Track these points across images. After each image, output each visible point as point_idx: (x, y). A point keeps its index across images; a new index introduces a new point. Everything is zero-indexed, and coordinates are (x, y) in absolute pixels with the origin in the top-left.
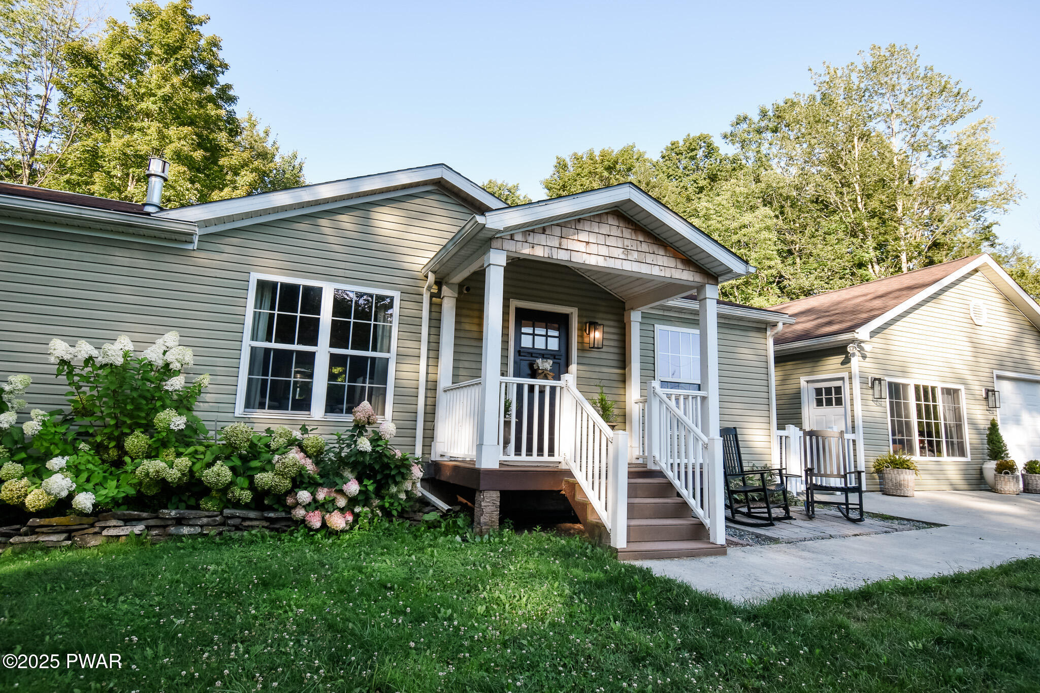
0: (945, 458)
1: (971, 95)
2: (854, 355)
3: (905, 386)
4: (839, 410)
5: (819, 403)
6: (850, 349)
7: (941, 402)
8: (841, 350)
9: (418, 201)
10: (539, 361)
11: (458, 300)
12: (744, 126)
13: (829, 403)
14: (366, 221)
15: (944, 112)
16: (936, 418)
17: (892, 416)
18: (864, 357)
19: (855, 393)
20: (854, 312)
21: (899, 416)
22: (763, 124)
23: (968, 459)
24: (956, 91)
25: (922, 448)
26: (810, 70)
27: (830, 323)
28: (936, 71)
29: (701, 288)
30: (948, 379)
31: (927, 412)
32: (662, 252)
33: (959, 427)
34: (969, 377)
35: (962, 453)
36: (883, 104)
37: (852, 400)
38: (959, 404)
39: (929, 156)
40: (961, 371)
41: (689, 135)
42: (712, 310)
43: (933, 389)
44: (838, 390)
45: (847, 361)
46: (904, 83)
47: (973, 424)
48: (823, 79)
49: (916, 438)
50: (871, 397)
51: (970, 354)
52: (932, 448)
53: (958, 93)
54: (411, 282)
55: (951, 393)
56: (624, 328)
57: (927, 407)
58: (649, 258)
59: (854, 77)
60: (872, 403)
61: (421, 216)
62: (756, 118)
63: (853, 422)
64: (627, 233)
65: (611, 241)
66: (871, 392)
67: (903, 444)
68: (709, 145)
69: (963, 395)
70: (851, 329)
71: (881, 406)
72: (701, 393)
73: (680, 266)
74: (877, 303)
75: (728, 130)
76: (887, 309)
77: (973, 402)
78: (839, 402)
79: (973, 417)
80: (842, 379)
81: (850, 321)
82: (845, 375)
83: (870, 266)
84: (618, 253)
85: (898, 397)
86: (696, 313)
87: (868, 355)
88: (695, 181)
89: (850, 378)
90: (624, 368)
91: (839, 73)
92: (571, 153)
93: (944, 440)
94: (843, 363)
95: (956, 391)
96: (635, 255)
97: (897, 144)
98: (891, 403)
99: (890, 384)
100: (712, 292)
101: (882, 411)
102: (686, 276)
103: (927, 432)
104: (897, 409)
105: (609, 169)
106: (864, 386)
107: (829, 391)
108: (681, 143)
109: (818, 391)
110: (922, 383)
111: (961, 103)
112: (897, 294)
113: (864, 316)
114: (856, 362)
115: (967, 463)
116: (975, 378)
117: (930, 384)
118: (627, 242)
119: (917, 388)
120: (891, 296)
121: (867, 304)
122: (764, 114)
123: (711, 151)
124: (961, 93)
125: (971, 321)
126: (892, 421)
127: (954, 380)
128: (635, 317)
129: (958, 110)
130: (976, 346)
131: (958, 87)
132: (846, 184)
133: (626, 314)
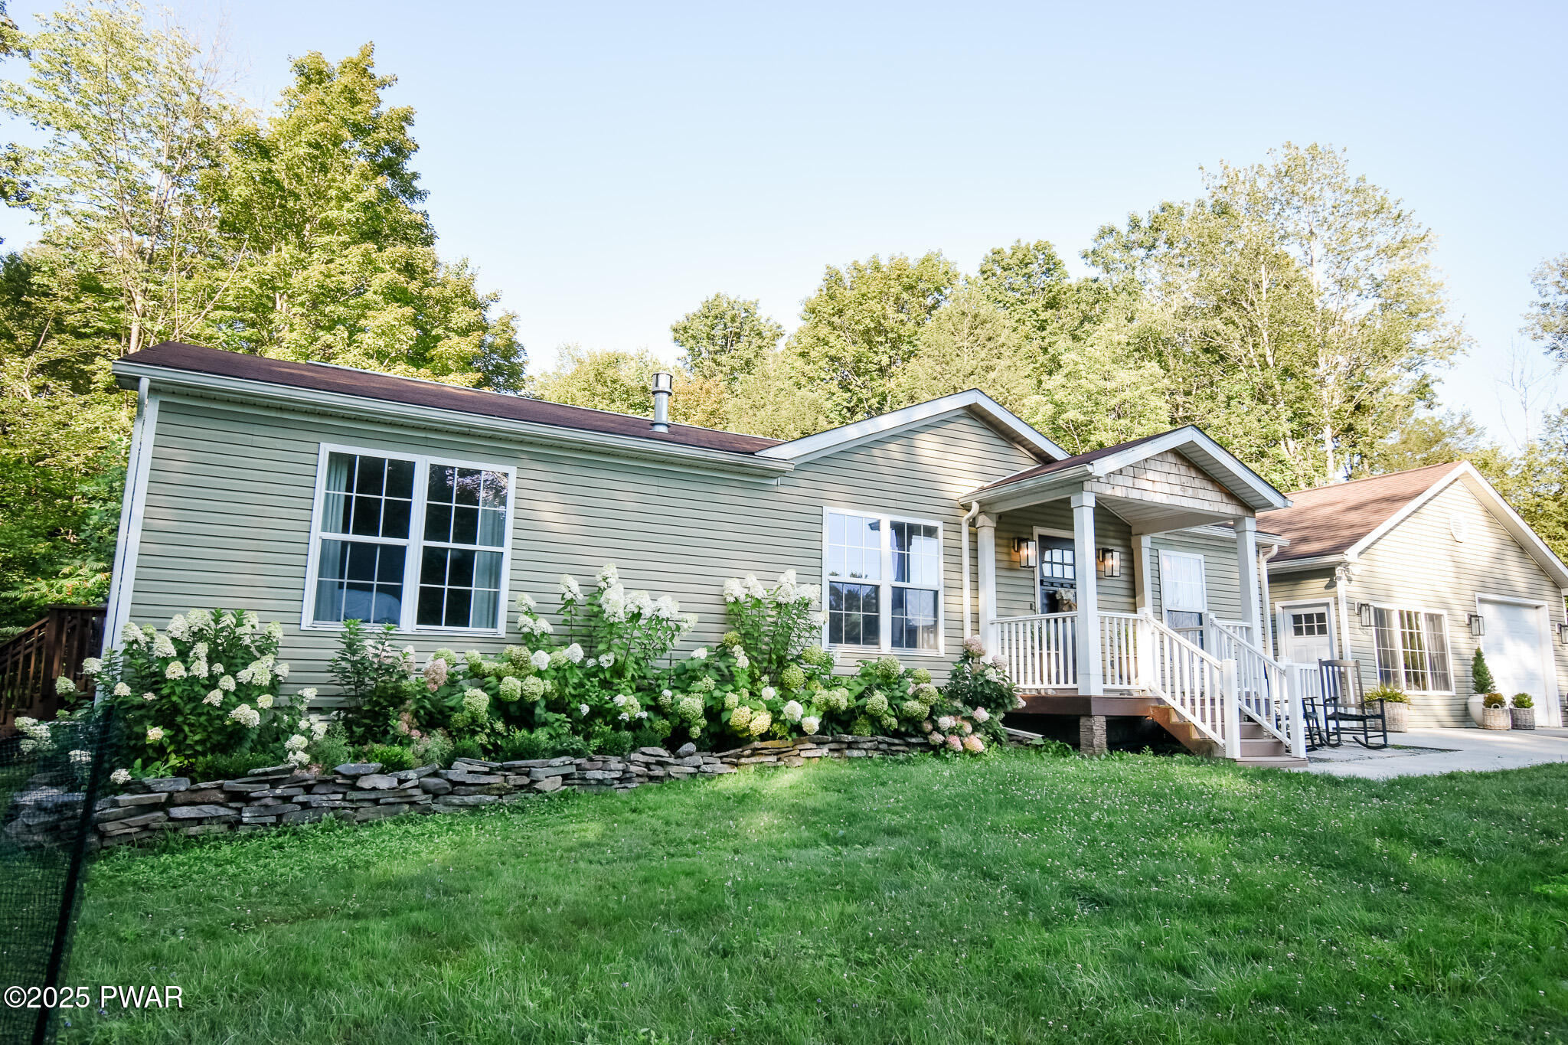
0: (1430, 692)
1: (1416, 219)
2: (1340, 578)
3: (1389, 611)
4: (1323, 639)
5: (1298, 631)
6: (1339, 571)
7: (1424, 630)
8: (1328, 572)
9: (951, 426)
10: (1062, 590)
11: (996, 529)
12: (1110, 240)
13: (1310, 631)
14: (910, 450)
15: (1380, 240)
16: (1420, 648)
17: (1378, 646)
18: (1350, 580)
19: (1341, 620)
20: (1329, 526)
21: (1385, 645)
22: (1133, 237)
23: (1452, 693)
24: (1395, 212)
25: (1408, 680)
26: (1201, 168)
27: (1304, 540)
28: (1369, 183)
29: (1238, 520)
30: (1431, 604)
31: (1412, 639)
32: (1210, 487)
33: (1443, 657)
34: (1452, 601)
35: (1447, 687)
36: (1297, 220)
37: (1339, 628)
38: (1441, 630)
39: (1359, 296)
40: (1444, 595)
41: (1019, 241)
42: (1251, 539)
43: (1416, 614)
44: (1321, 617)
45: (1331, 585)
46: (1329, 197)
47: (1457, 653)
48: (1218, 183)
49: (1402, 670)
50: (1358, 625)
51: (1452, 574)
52: (1417, 680)
53: (1399, 216)
54: (949, 511)
55: (1434, 619)
56: (1132, 554)
57: (1411, 634)
58: (1201, 494)
59: (1261, 184)
60: (1359, 631)
61: (953, 441)
62: (1124, 229)
63: (1341, 652)
64: (1183, 470)
65: (1173, 479)
66: (1357, 619)
67: (1387, 676)
68: (1050, 258)
69: (1446, 622)
70: (1338, 549)
71: (1367, 634)
72: (1247, 624)
73: (1225, 500)
74: (1354, 517)
75: (1090, 246)
76: (1371, 527)
77: (1456, 629)
78: (1322, 630)
79: (1457, 646)
80: (1327, 605)
81: (1332, 538)
82: (1331, 600)
83: (1282, 442)
84: (1177, 490)
85: (1382, 624)
86: (1234, 542)
87: (1353, 578)
88: (1034, 312)
89: (1337, 604)
90: (1134, 597)
91: (1241, 177)
92: (850, 263)
93: (1429, 671)
94: (1327, 587)
95: (1439, 617)
96: (1190, 492)
97: (1320, 276)
98: (1377, 630)
99: (1375, 609)
100: (1250, 524)
101: (1368, 639)
102: (1230, 509)
103: (1412, 662)
104: (1383, 638)
105: (909, 288)
106: (1352, 612)
107: (1309, 618)
108: (1008, 252)
109: (1297, 619)
110: (1405, 609)
111: (1404, 230)
112: (1376, 506)
113: (1347, 533)
114: (1342, 586)
115: (1453, 698)
116: (1457, 602)
117: (1413, 610)
118: (1184, 479)
119: (1401, 614)
120: (1369, 508)
121: (1341, 517)
122: (1135, 225)
123: (1052, 266)
124: (1403, 214)
125: (1451, 537)
126: (1379, 651)
127: (1438, 605)
128: (1146, 541)
129: (1399, 238)
130: (1457, 564)
131: (1399, 207)
132: (1252, 330)
133: (1134, 539)
